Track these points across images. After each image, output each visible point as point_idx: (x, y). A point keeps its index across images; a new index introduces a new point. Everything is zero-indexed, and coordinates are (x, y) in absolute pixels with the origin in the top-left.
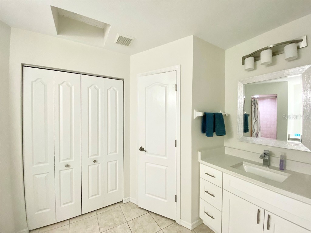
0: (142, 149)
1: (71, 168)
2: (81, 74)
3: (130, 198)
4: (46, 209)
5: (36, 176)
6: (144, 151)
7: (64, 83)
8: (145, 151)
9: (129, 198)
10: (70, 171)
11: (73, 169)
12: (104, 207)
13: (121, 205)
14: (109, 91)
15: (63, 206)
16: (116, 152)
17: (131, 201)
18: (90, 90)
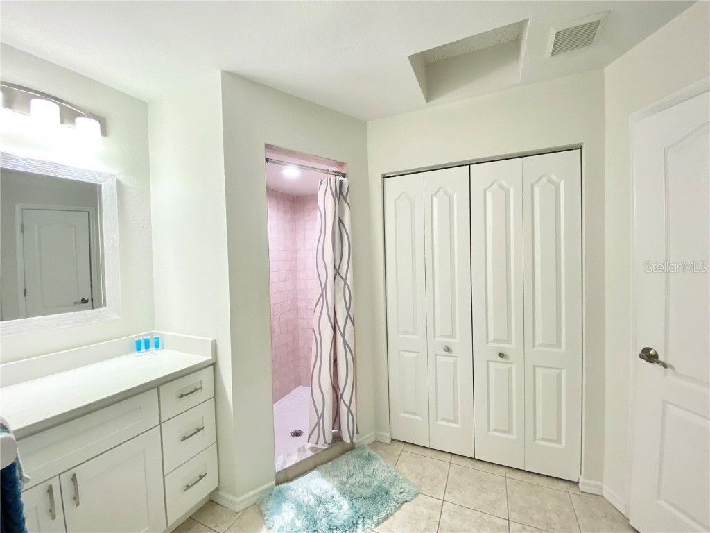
0: (649, 356)
1: (452, 355)
2: (470, 165)
3: (604, 486)
4: (415, 414)
5: (402, 352)
6: (659, 362)
7: (441, 191)
8: (665, 366)
9: (598, 483)
10: (452, 360)
11: (458, 359)
12: (524, 470)
13: (573, 490)
14: (535, 187)
15: (440, 422)
16: (558, 344)
17: (604, 495)
18: (489, 194)
